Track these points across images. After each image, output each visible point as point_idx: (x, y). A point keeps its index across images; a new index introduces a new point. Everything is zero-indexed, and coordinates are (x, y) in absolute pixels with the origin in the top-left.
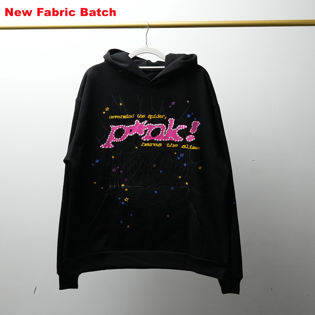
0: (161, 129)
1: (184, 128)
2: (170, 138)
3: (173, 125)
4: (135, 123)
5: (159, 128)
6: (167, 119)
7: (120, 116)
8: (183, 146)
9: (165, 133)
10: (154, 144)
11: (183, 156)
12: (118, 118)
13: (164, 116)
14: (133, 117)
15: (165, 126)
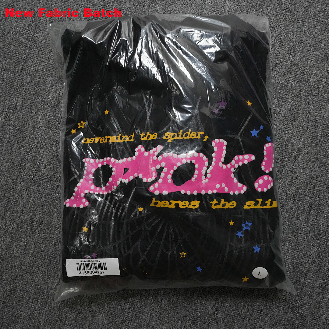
0: (197, 166)
1: (246, 162)
2: (218, 186)
3: (224, 155)
4: (137, 153)
5: (191, 162)
6: (210, 141)
7: (104, 139)
8: (248, 203)
9: (206, 175)
10: (181, 204)
11: (249, 229)
12: (101, 142)
13: (203, 133)
14: (132, 140)
15: (205, 158)
